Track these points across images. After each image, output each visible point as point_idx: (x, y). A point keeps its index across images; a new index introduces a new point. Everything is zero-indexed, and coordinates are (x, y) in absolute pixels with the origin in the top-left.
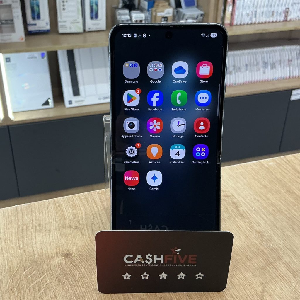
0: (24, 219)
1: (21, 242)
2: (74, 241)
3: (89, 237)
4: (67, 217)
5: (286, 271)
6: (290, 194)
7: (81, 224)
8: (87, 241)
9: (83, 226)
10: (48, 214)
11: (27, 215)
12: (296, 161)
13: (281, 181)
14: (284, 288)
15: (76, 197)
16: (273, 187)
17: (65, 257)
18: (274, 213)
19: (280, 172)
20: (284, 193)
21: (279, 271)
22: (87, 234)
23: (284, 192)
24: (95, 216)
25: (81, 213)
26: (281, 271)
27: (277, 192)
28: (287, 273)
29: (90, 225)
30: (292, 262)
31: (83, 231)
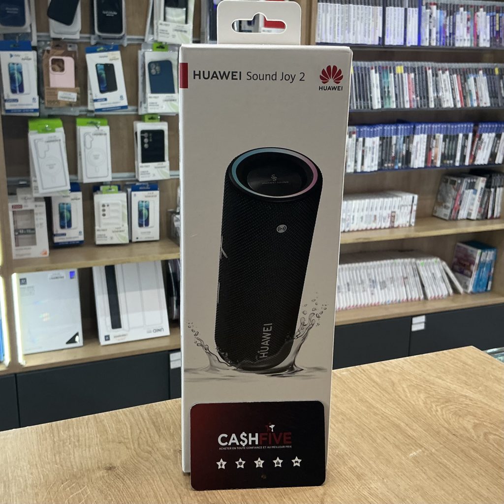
0: (60, 435)
1: (57, 458)
2: (117, 455)
3: (135, 451)
4: (110, 432)
6: (362, 403)
7: (126, 439)
8: (132, 454)
9: (128, 440)
10: (88, 430)
11: (63, 431)
12: (372, 371)
16: (344, 396)
17: (108, 470)
18: (343, 422)
19: (354, 382)
21: (343, 475)
22: (133, 448)
23: (356, 401)
25: (125, 428)
26: (345, 475)
27: (349, 402)
29: (137, 439)
30: (357, 466)
31: (128, 445)
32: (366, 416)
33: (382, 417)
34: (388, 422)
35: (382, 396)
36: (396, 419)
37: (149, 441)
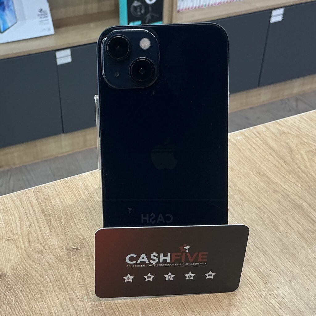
2: (7, 256)
3: (25, 251)
5: (256, 276)
6: (260, 177)
7: (15, 234)
8: (23, 256)
9: (17, 236)
12: (267, 133)
13: (250, 160)
14: (253, 299)
15: (7, 199)
16: (240, 169)
18: (241, 203)
19: (249, 149)
20: (254, 176)
21: (247, 277)
22: (23, 247)
23: (254, 174)
24: (31, 221)
25: (14, 220)
26: (250, 278)
27: (246, 176)
28: (257, 279)
29: (26, 234)
30: (262, 265)
31: (18, 243)
32: (266, 195)
33: (282, 195)
34: (289, 201)
35: (280, 166)
36: (297, 198)
37: (40, 237)
